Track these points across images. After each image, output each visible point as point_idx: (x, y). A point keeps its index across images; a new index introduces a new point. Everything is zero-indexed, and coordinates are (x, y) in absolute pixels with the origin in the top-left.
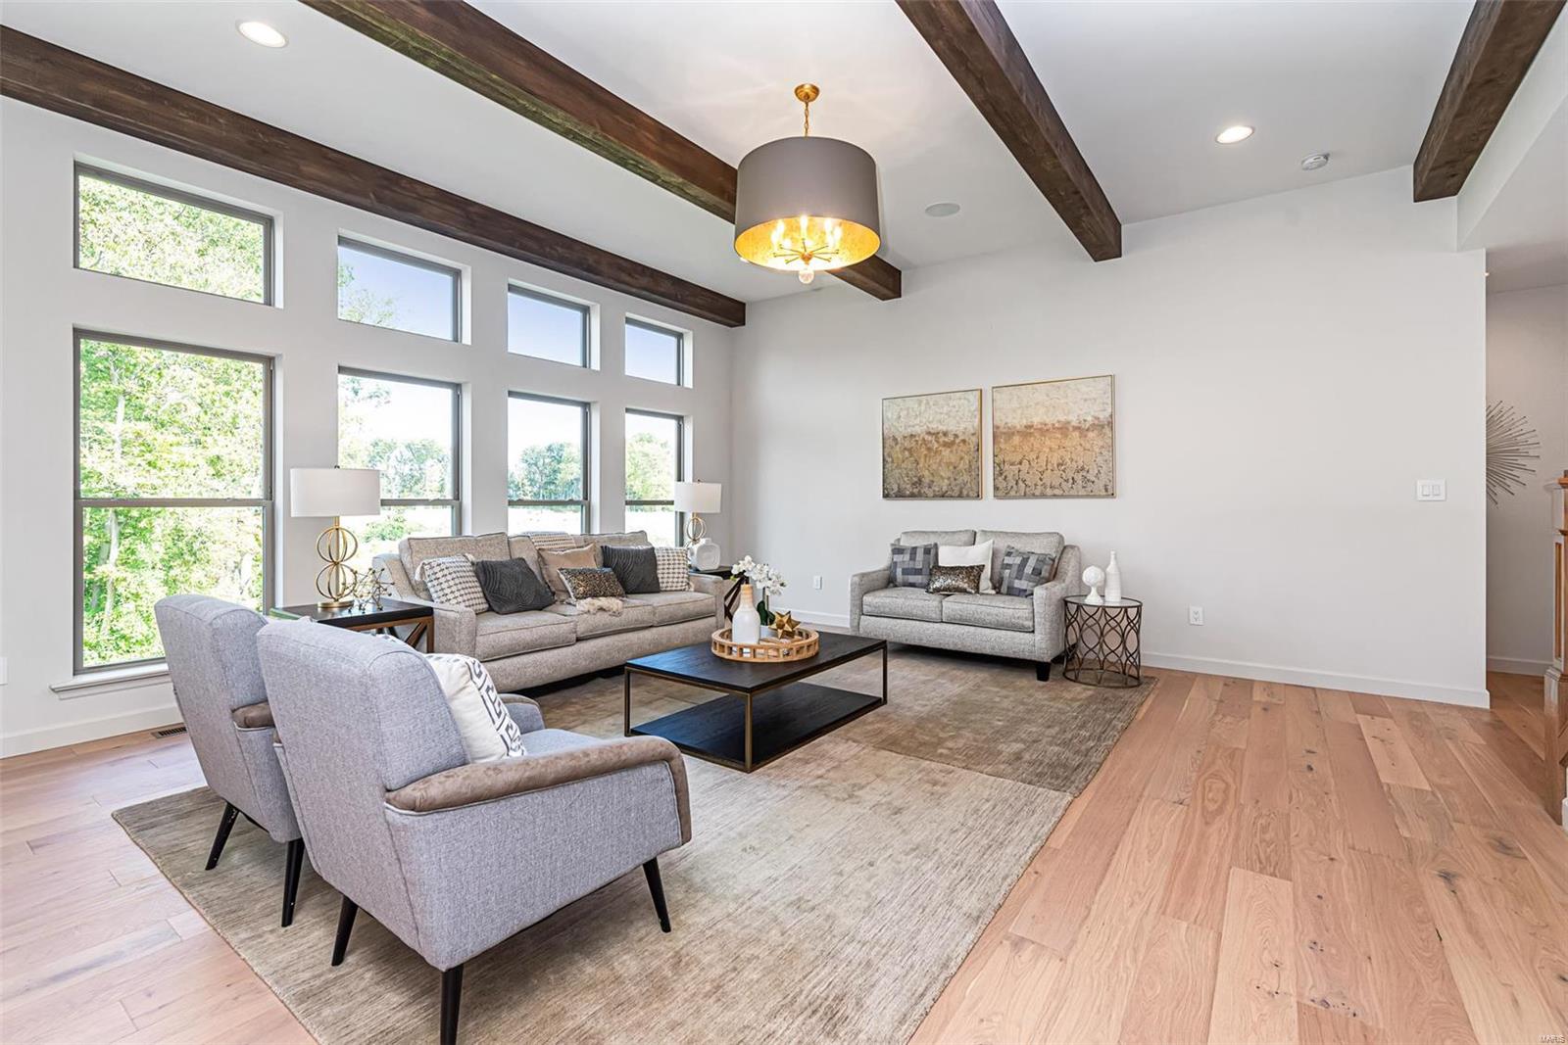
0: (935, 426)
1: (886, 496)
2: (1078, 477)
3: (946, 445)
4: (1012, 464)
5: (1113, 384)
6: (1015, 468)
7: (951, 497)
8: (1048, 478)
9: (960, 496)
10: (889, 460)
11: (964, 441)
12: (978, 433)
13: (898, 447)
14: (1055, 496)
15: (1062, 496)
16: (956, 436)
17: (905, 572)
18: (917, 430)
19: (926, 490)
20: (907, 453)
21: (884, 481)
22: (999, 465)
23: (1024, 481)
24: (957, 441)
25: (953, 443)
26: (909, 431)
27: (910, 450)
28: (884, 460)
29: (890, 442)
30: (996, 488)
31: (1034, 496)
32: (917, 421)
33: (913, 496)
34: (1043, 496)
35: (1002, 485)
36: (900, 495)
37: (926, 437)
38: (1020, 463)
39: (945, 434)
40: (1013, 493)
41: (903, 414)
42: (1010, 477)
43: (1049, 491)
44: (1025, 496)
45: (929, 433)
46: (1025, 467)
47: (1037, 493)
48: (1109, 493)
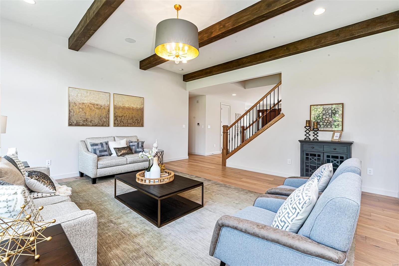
0: (93, 102)
1: (70, 125)
2: (136, 122)
3: (97, 108)
4: (119, 117)
5: (144, 99)
6: (121, 118)
7: (99, 126)
8: (129, 121)
9: (102, 126)
10: (72, 111)
11: (104, 108)
12: (109, 106)
13: (76, 106)
15: (132, 126)
16: (101, 106)
17: (100, 151)
18: (85, 102)
19: (89, 123)
20: (81, 110)
21: (69, 119)
22: (116, 117)
23: (123, 122)
24: (102, 108)
25: (100, 108)
26: (82, 101)
27: (83, 109)
28: (69, 111)
29: (71, 105)
30: (115, 124)
32: (86, 99)
33: (83, 125)
34: (128, 126)
35: (116, 122)
36: (77, 125)
37: (90, 105)
38: (122, 117)
39: (97, 105)
40: (120, 125)
41: (79, 95)
42: (119, 121)
43: (129, 125)
44: (123, 126)
45: (91, 104)
46: (123, 117)
47: (126, 125)
48: (142, 126)
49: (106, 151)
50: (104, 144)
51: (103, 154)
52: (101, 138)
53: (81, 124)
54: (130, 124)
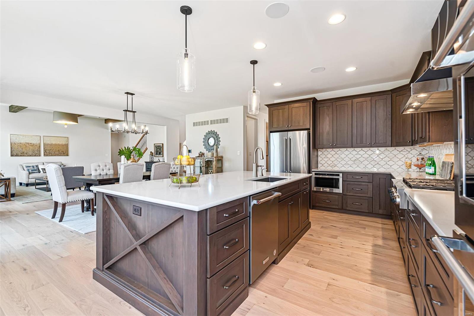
0: (28, 142)
1: (12, 155)
2: (62, 153)
3: (31, 146)
4: (48, 150)
5: (68, 138)
6: (49, 151)
7: (33, 156)
8: (56, 153)
9: (35, 156)
10: (13, 148)
11: (36, 145)
12: (40, 144)
13: (16, 145)
14: (58, 156)
15: (59, 156)
16: (34, 144)
17: (32, 170)
18: (22, 142)
19: (25, 155)
21: (11, 153)
22: (45, 150)
23: (51, 153)
24: (34, 145)
25: (33, 145)
26: (20, 142)
27: (20, 146)
28: (11, 147)
29: (12, 144)
31: (53, 156)
32: (22, 140)
33: (21, 156)
34: (55, 156)
35: (46, 153)
36: (17, 155)
37: (25, 144)
38: (50, 150)
39: (31, 144)
40: (48, 155)
41: (18, 138)
42: (48, 152)
44: (51, 156)
45: (26, 143)
48: (67, 155)
49: (36, 170)
50: (35, 167)
51: (34, 172)
52: (33, 163)
53: (19, 155)
54: (57, 154)
